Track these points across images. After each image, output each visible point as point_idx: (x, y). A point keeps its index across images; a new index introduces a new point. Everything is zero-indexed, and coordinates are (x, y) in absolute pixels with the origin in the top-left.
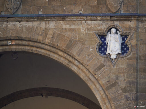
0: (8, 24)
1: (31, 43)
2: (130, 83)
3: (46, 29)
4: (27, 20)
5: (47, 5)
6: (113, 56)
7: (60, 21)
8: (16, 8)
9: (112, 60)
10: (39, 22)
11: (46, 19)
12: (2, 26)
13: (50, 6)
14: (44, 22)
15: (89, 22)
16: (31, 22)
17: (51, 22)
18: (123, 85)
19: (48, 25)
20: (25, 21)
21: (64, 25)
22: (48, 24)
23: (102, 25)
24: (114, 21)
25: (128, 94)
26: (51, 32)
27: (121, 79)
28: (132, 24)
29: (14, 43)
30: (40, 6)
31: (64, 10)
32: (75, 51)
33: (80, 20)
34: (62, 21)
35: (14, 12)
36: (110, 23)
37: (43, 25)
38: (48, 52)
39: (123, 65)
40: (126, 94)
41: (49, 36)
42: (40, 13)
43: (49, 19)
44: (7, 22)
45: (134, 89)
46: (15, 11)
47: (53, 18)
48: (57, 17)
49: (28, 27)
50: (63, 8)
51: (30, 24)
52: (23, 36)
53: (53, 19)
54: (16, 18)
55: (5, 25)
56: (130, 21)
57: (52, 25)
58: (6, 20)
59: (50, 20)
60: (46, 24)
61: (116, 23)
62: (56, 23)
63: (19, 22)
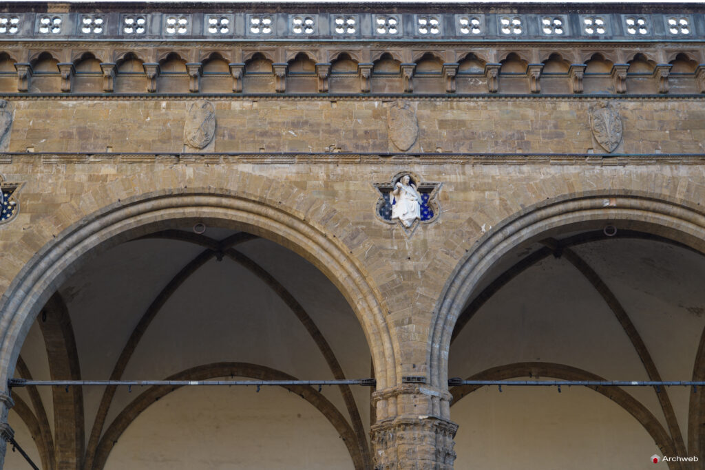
0: (604, 168)
3: (673, 177)
4: (638, 162)
5: (668, 139)
7: (697, 164)
8: (616, 142)
10: (659, 166)
11: (671, 161)
12: (593, 172)
13: (674, 141)
14: (668, 167)
16: (645, 166)
17: (680, 166)
19: (675, 172)
20: (633, 164)
22: (676, 169)
26: (683, 183)
29: (613, 203)
30: (657, 142)
31: (700, 147)
34: (700, 164)
35: (612, 149)
37: (667, 170)
38: (675, 221)
41: (682, 189)
42: (658, 152)
43: (679, 161)
44: (602, 165)
46: (614, 148)
47: (684, 158)
48: (692, 158)
49: (641, 174)
50: (698, 145)
51: (643, 169)
52: (634, 188)
53: (685, 161)
54: (618, 158)
55: (598, 171)
57: (683, 171)
58: (599, 162)
59: (678, 163)
60: (672, 169)
62: (690, 169)
63: (624, 165)
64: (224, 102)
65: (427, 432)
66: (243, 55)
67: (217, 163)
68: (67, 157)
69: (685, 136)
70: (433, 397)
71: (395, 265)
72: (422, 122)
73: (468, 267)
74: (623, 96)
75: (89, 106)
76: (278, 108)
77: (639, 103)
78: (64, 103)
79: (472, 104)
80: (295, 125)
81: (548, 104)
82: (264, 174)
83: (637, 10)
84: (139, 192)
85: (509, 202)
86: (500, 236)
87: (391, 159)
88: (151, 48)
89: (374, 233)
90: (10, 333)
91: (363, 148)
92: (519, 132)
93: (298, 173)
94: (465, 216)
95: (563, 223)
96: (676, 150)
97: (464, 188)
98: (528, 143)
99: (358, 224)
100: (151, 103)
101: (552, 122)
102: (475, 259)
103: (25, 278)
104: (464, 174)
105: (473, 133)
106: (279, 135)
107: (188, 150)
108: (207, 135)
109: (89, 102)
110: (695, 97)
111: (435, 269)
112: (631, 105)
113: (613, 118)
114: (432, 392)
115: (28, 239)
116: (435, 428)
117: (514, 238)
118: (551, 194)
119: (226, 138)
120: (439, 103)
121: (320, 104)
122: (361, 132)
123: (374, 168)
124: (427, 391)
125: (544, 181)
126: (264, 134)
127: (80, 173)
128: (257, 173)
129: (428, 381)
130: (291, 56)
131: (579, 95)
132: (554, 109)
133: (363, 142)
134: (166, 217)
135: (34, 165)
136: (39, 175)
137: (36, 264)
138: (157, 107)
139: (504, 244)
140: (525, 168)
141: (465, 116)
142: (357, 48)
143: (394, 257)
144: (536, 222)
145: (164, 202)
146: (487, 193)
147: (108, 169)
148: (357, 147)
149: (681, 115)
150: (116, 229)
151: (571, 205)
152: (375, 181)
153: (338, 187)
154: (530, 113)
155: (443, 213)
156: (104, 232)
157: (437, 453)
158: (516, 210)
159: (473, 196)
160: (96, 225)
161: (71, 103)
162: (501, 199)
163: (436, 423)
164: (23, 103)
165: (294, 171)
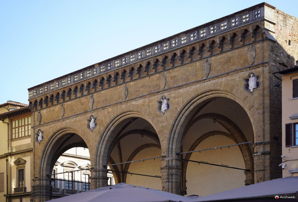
1: (217, 92)
2: (260, 104)
3: (221, 82)
6: (252, 90)
7: (227, 76)
8: (207, 74)
9: (251, 93)
10: (218, 79)
11: (221, 77)
12: (203, 85)
13: (222, 69)
14: (220, 79)
15: (240, 73)
16: (214, 80)
17: (223, 78)
18: (256, 106)
19: (222, 80)
20: (212, 80)
21: (229, 78)
23: (246, 73)
24: (251, 70)
25: (259, 111)
26: (223, 83)
27: (256, 103)
28: (260, 69)
29: (210, 93)
30: (218, 70)
31: (229, 69)
32: (234, 92)
33: (236, 73)
36: (250, 71)
37: (220, 80)
39: (256, 94)
40: (258, 111)
41: (223, 86)
42: (219, 74)
44: (205, 82)
45: (262, 107)
48: (226, 74)
49: (214, 83)
52: (212, 88)
53: (223, 76)
54: (208, 79)
56: (259, 67)
61: (253, 71)
62: (225, 78)
63: (210, 81)
64: (129, 83)
65: (166, 170)
66: (129, 69)
67: (128, 103)
68: (103, 108)
69: (225, 67)
70: (169, 160)
71: (161, 125)
72: (167, 78)
73: (177, 121)
74: (211, 56)
75: (106, 92)
76: (139, 82)
77: (215, 57)
78: (102, 92)
79: (178, 69)
80: (142, 87)
81: (194, 64)
82: (137, 104)
83: (213, 24)
84: (116, 115)
85: (184, 100)
86: (184, 111)
87: (160, 93)
88: (113, 72)
89: (157, 116)
90: (101, 155)
91: (155, 90)
92: (188, 76)
93: (143, 102)
94: (175, 107)
95: (200, 102)
96: (223, 73)
97: (175, 98)
98: (189, 79)
99: (154, 114)
100: (116, 88)
101: (195, 70)
102: (179, 119)
103: (100, 141)
104: (175, 93)
105: (178, 79)
106: (139, 91)
107: (124, 100)
108: (125, 95)
109: (106, 91)
110: (228, 51)
111: (168, 124)
112: (213, 58)
113: (207, 65)
114: (169, 159)
115: (99, 131)
116: (168, 169)
117: (189, 109)
118: (193, 95)
119: (130, 95)
120: (171, 71)
121: (147, 78)
122: (155, 85)
123: (157, 96)
124: (167, 159)
125: (192, 91)
126: (137, 91)
127: (106, 111)
128: (136, 104)
129: (167, 156)
130: (138, 66)
131: (201, 59)
132: (195, 65)
133: (155, 89)
134: (124, 119)
135: (98, 111)
136: (99, 114)
137: (102, 137)
138: (118, 88)
139: (187, 112)
140: (188, 88)
141: (176, 74)
142: (151, 59)
143: (161, 122)
144: (193, 103)
145: (121, 115)
146: (179, 98)
147: (110, 110)
148: (154, 90)
149: (225, 59)
150: (116, 124)
151: (200, 97)
152: (157, 100)
153: (151, 104)
154: (190, 68)
155: (171, 107)
156: (113, 126)
157: (168, 175)
158: (185, 102)
159: (177, 100)
160: (111, 125)
161: (103, 92)
162: (182, 100)
163: (168, 167)
164: (95, 94)
165: (142, 101)
